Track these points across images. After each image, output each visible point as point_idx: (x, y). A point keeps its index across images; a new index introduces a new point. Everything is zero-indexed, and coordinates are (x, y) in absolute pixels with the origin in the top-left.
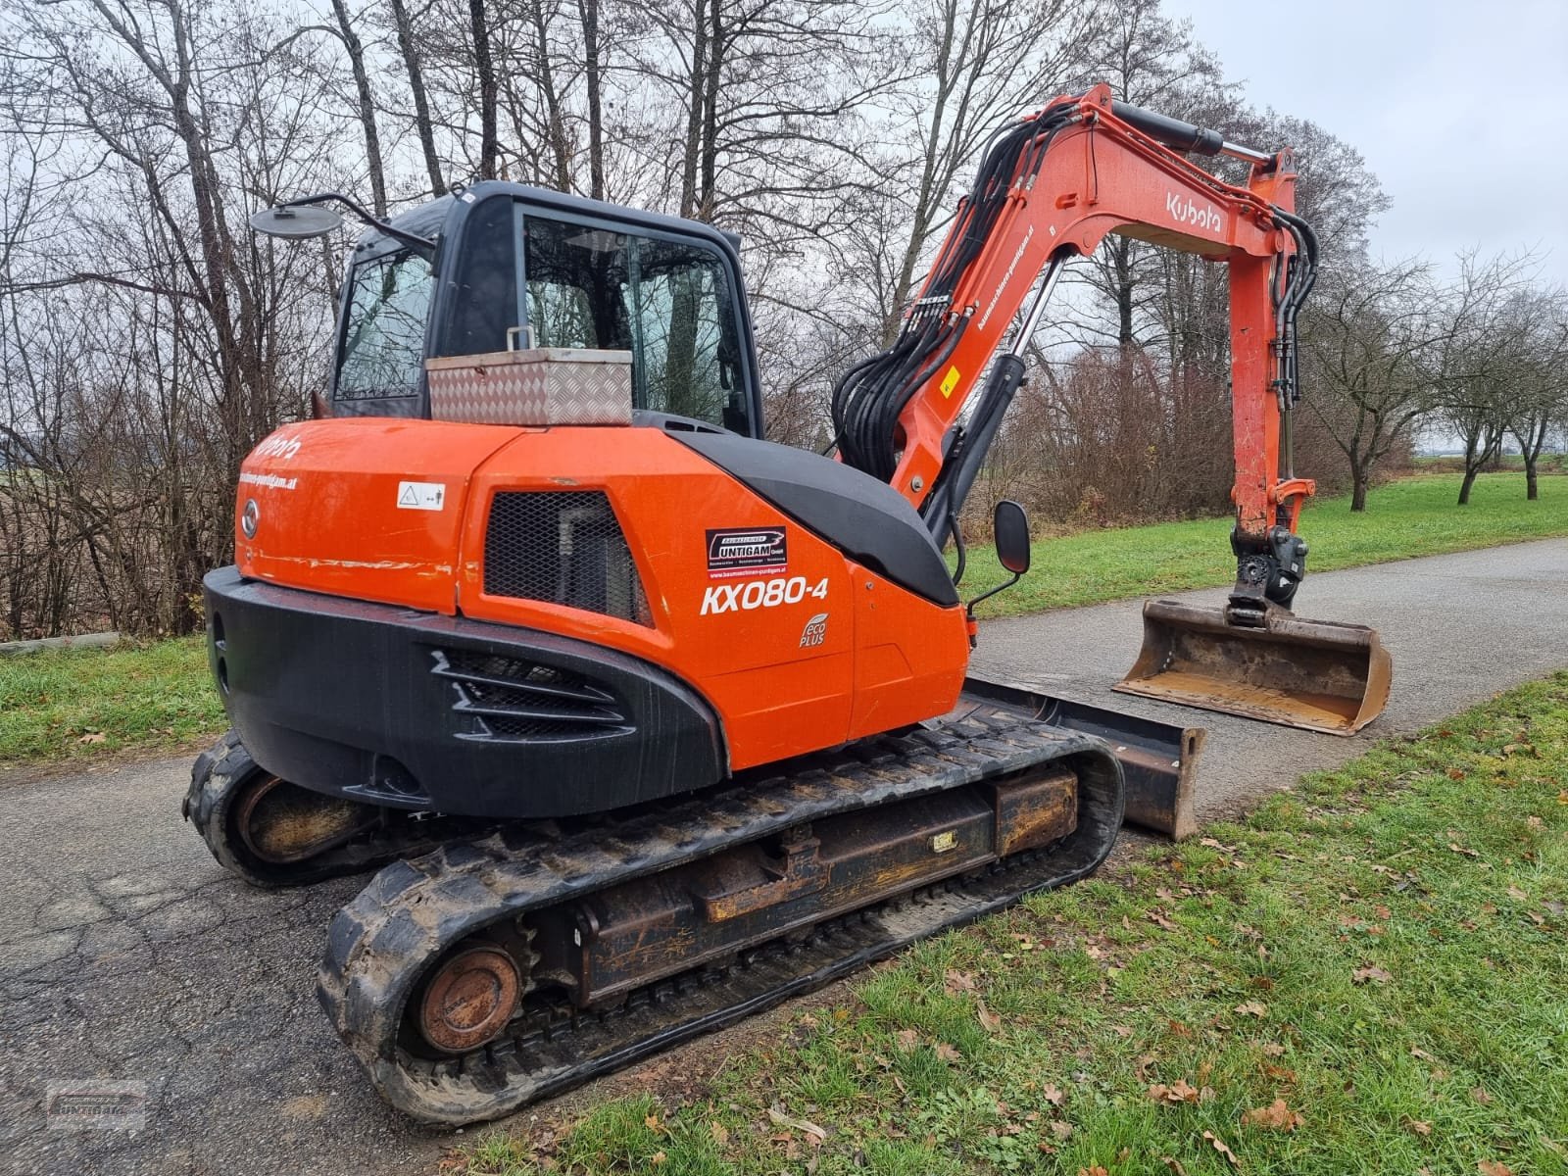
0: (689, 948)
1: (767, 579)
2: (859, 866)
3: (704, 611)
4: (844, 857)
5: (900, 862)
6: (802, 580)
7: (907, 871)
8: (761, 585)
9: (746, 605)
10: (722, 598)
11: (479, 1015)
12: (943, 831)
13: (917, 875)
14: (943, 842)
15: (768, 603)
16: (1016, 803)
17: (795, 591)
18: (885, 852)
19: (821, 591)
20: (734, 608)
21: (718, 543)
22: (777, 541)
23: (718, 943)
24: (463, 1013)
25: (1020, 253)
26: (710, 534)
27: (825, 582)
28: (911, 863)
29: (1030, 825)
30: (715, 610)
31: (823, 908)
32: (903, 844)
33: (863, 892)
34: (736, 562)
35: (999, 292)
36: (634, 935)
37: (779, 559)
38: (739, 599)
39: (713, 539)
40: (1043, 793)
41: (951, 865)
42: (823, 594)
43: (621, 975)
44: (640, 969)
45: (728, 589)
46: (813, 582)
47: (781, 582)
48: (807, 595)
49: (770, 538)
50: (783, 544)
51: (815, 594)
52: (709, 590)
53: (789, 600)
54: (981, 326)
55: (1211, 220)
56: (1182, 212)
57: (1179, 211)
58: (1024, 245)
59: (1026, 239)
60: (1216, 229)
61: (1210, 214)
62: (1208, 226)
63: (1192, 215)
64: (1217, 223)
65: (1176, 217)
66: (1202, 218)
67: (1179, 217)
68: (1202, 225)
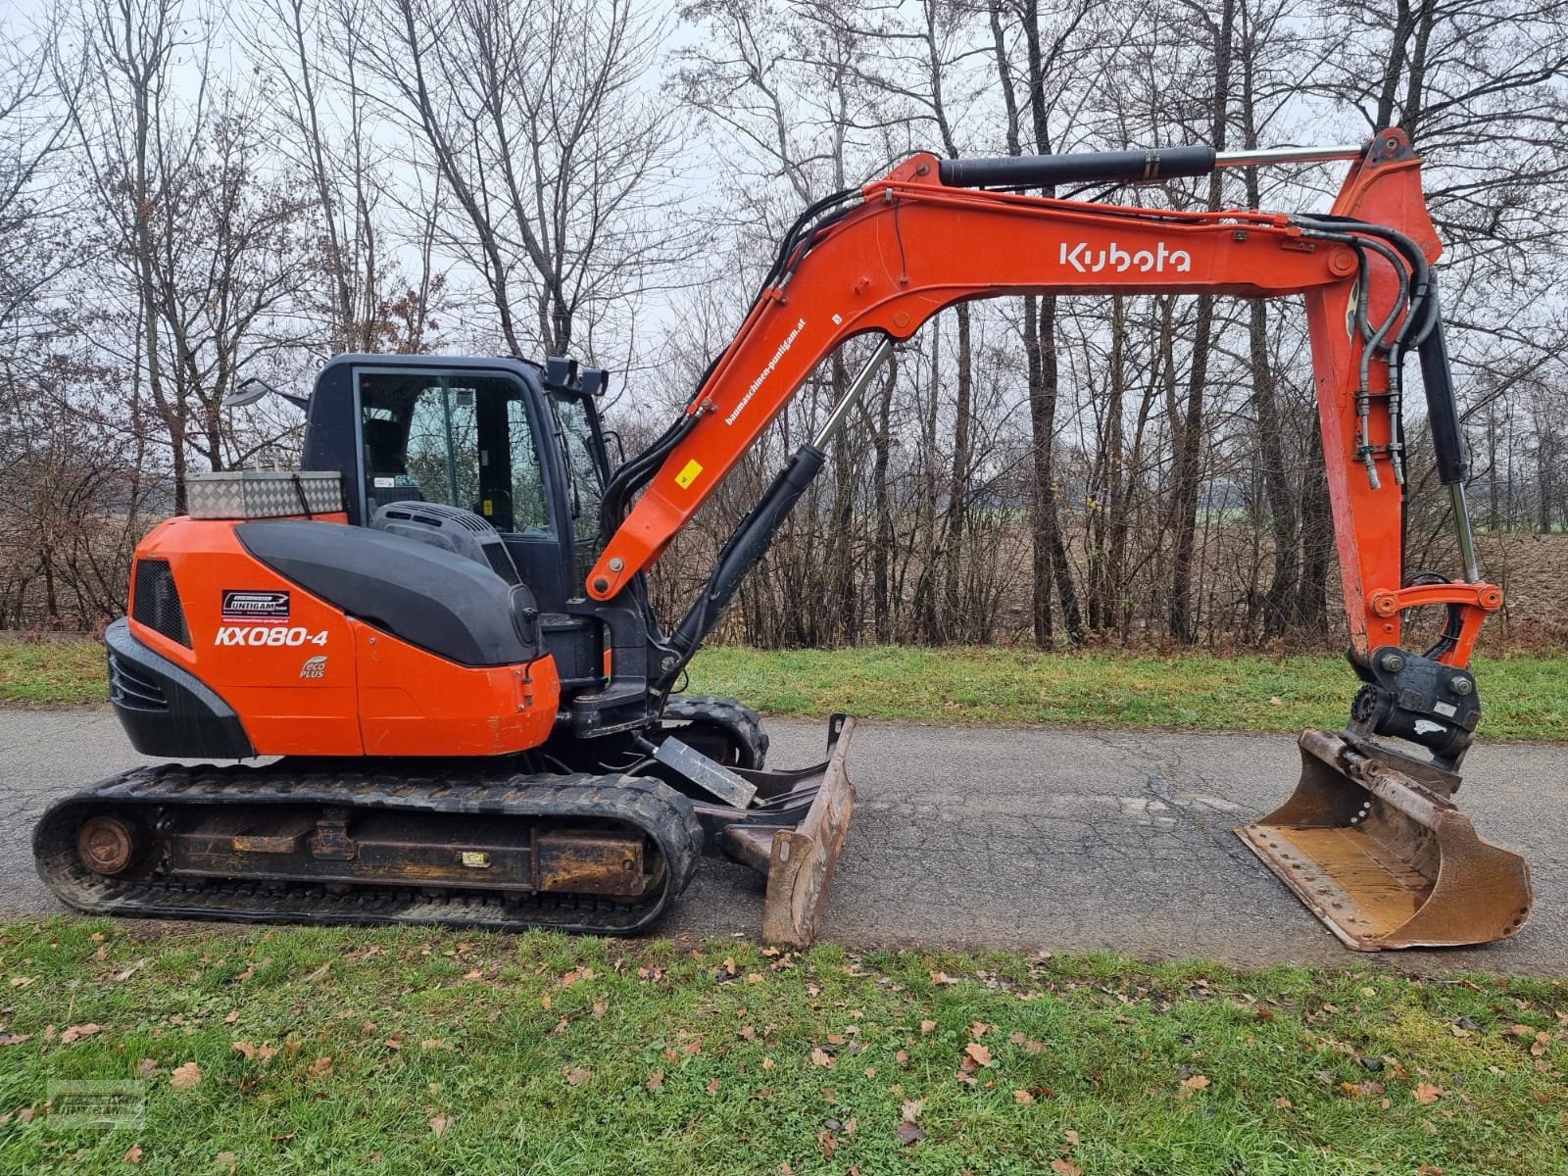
0: (244, 865)
1: (270, 626)
2: (388, 854)
3: (218, 642)
4: (374, 843)
5: (430, 863)
6: (303, 631)
7: (436, 872)
8: (265, 630)
9: (252, 642)
10: (232, 636)
11: (110, 856)
12: (474, 850)
13: (446, 878)
14: (473, 859)
15: (270, 643)
16: (562, 849)
17: (296, 636)
18: (412, 850)
19: (322, 638)
20: (242, 643)
21: (232, 599)
22: (281, 601)
23: (266, 870)
24: (101, 852)
25: (786, 346)
26: (225, 593)
27: (324, 634)
28: (440, 866)
29: (577, 873)
30: (227, 642)
31: (352, 873)
32: (431, 849)
33: (390, 873)
34: (244, 613)
35: (754, 388)
36: (205, 844)
37: (285, 613)
38: (246, 637)
39: (228, 596)
40: (594, 848)
41: (483, 881)
42: (323, 642)
43: (196, 865)
44: (210, 867)
45: (237, 630)
46: (313, 632)
47: (284, 630)
48: (307, 641)
49: (275, 599)
50: (286, 603)
51: (315, 641)
52: (222, 629)
53: (290, 643)
54: (729, 422)
55: (1166, 259)
56: (1095, 260)
57: (1088, 261)
58: (791, 339)
59: (794, 334)
60: (1180, 268)
61: (1162, 253)
62: (1160, 268)
63: (1120, 261)
64: (1180, 261)
65: (1081, 269)
66: (1144, 261)
67: (1088, 267)
68: (1144, 268)
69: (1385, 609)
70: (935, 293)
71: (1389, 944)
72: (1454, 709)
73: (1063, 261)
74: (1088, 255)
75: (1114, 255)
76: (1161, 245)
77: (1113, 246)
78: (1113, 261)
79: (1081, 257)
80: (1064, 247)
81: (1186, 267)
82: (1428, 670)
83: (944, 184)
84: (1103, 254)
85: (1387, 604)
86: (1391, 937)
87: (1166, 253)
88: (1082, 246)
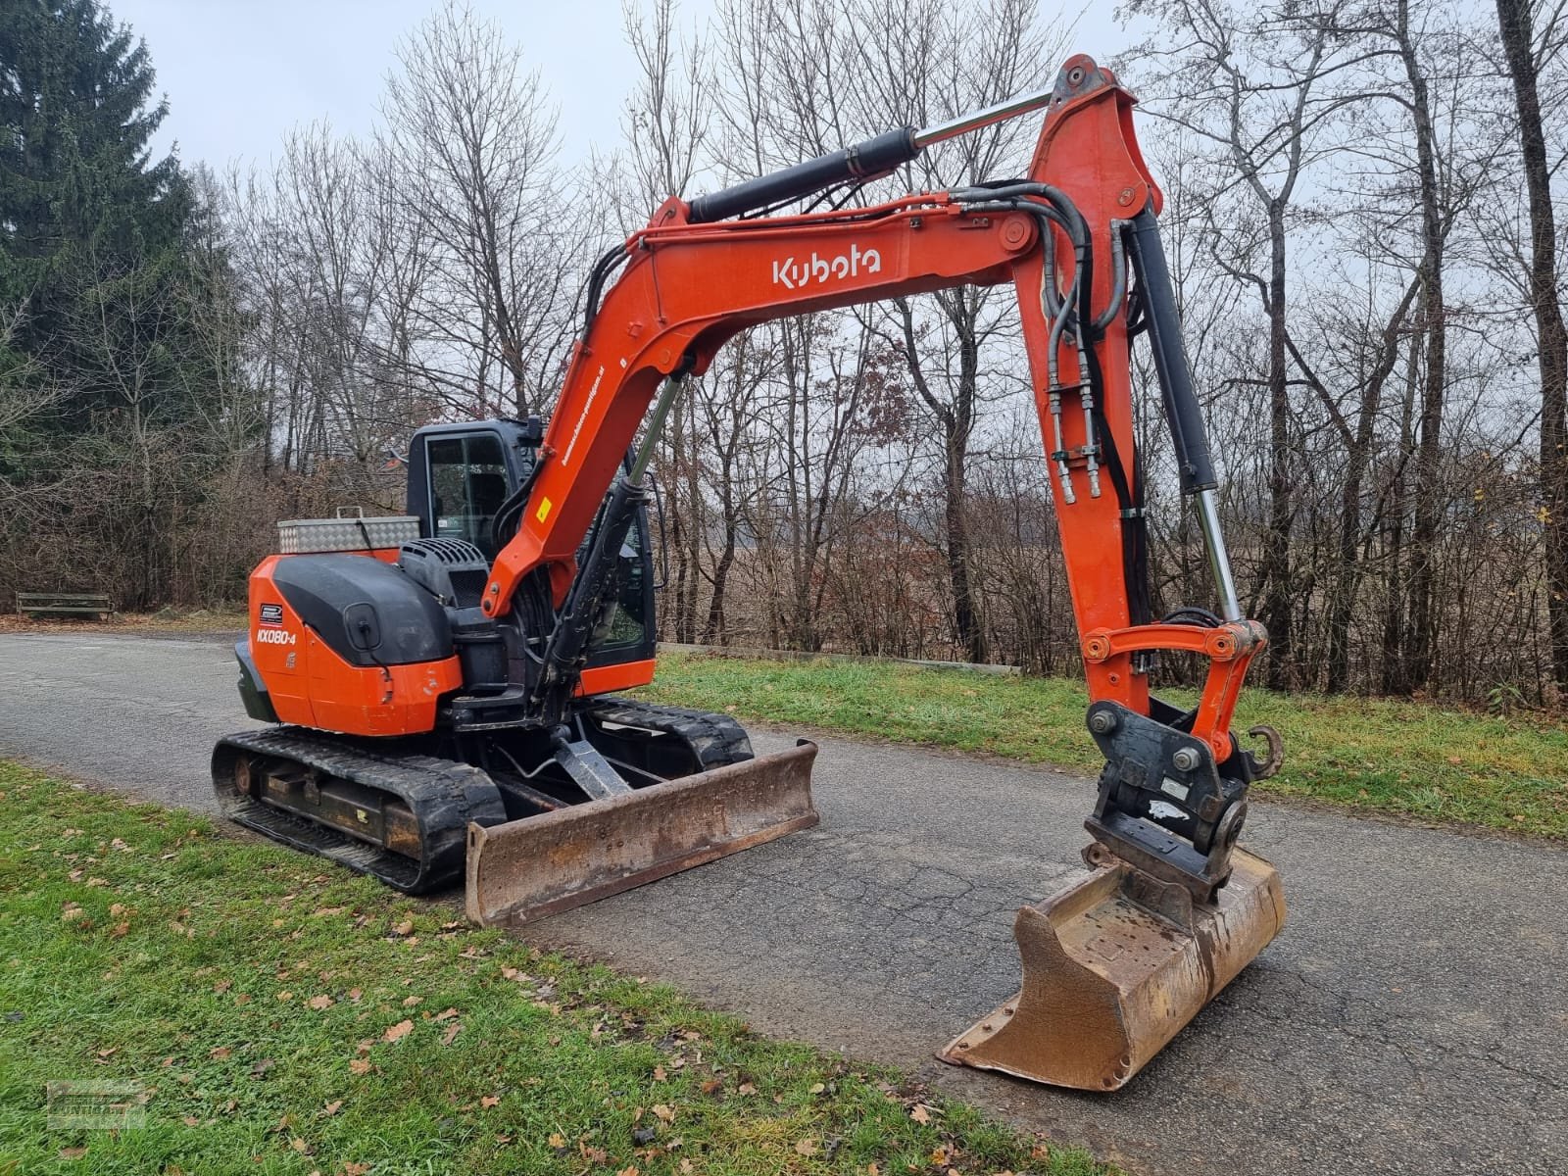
1: (275, 630)
2: (330, 802)
3: (258, 639)
4: (327, 794)
5: (346, 814)
6: (287, 633)
7: (349, 822)
8: (273, 632)
9: (269, 640)
10: (263, 636)
11: (245, 783)
12: (362, 809)
13: (352, 827)
14: (361, 815)
15: (275, 642)
16: (394, 816)
17: (284, 638)
18: (340, 803)
21: (263, 610)
22: (279, 612)
24: (242, 779)
25: (593, 392)
26: (262, 605)
27: (294, 636)
28: (350, 818)
29: (400, 838)
30: (261, 640)
32: (347, 804)
34: (267, 620)
35: (577, 431)
37: (281, 620)
39: (262, 608)
40: (407, 819)
41: (365, 834)
42: (294, 642)
45: (264, 632)
47: (280, 632)
48: (288, 641)
49: (277, 610)
50: (281, 614)
51: (291, 641)
52: (259, 631)
53: (282, 642)
54: (564, 462)
55: (859, 261)
56: (801, 275)
57: (795, 277)
58: (596, 386)
59: (598, 380)
60: (872, 269)
61: (855, 255)
62: (854, 273)
63: (821, 271)
64: (871, 260)
65: (790, 286)
66: (840, 267)
67: (795, 282)
68: (841, 275)
69: (1094, 653)
70: (687, 328)
71: (970, 1059)
72: (1187, 790)
73: (776, 281)
74: (795, 268)
75: (817, 264)
76: (854, 247)
77: (814, 256)
78: (815, 273)
79: (789, 274)
80: (775, 264)
81: (876, 267)
82: (1151, 735)
83: (689, 222)
84: (806, 266)
85: (1095, 648)
86: (974, 1051)
87: (858, 255)
88: (790, 260)
